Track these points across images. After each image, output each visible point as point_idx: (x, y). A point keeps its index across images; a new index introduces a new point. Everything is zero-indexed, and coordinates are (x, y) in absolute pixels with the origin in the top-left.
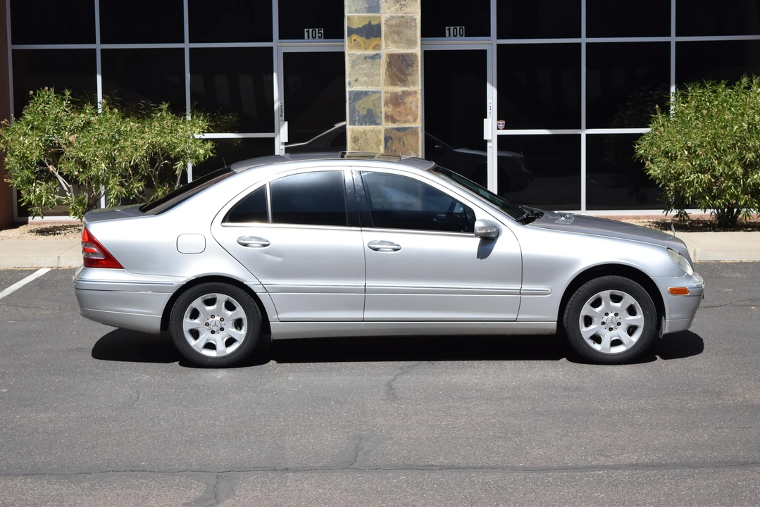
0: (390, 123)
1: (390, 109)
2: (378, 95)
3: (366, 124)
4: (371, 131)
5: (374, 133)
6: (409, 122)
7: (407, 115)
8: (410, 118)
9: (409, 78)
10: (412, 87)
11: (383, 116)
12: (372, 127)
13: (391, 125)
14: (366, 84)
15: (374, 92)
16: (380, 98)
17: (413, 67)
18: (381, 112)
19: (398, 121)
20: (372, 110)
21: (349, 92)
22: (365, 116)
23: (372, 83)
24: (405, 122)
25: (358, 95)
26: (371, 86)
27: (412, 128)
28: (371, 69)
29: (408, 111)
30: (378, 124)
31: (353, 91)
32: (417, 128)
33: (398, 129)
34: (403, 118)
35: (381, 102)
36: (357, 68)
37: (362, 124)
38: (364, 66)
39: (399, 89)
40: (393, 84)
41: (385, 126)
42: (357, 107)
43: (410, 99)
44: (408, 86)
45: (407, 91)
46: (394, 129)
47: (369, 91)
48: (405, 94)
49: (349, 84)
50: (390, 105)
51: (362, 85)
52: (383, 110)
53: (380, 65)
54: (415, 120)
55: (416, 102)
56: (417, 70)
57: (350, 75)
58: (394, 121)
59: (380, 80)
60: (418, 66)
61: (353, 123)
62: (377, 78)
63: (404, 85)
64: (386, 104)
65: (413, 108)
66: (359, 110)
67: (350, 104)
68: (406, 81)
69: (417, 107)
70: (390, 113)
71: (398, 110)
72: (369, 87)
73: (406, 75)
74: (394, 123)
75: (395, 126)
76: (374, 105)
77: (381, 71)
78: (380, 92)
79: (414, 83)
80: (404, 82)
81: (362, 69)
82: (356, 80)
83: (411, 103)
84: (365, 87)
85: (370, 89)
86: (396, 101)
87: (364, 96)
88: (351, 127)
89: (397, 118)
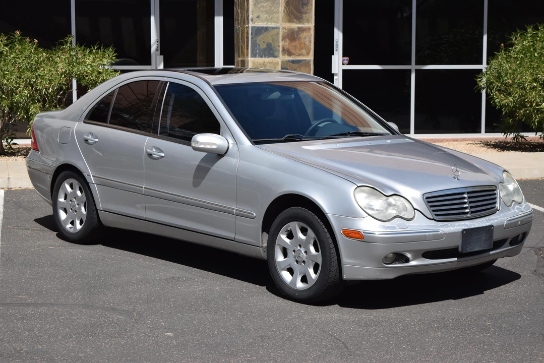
0: (287, 56)
1: (287, 44)
2: (277, 30)
3: (265, 57)
4: (270, 63)
5: (272, 65)
6: (303, 55)
7: (301, 49)
8: (304, 51)
9: (304, 15)
10: (307, 24)
11: (281, 49)
12: (271, 59)
13: (287, 58)
14: (267, 20)
15: (273, 28)
16: (278, 33)
17: (308, 6)
18: (279, 46)
19: (294, 54)
20: (271, 44)
21: (252, 27)
22: (265, 50)
23: (271, 20)
24: (300, 55)
25: (259, 31)
26: (271, 22)
27: (305, 60)
28: (271, 7)
29: (303, 46)
30: (276, 57)
31: (255, 27)
32: (310, 60)
33: (293, 62)
34: (298, 52)
35: (279, 37)
36: (259, 6)
37: (262, 57)
38: (265, 5)
39: (295, 26)
40: (290, 21)
41: (282, 58)
42: (258, 41)
43: (305, 34)
44: (303, 23)
45: (302, 27)
46: (289, 61)
47: (269, 27)
48: (301, 30)
49: (252, 20)
50: (287, 40)
51: (262, 21)
52: (281, 44)
53: (279, 4)
54: (308, 54)
55: (310, 38)
56: (311, 9)
57: (252, 12)
58: (290, 54)
59: (279, 17)
60: (312, 5)
61: (254, 55)
62: (276, 15)
63: (300, 22)
64: (283, 39)
65: (307, 43)
66: (259, 43)
67: (252, 38)
68: (301, 18)
69: (310, 42)
70: (286, 47)
71: (293, 44)
72: (269, 23)
73: (301, 13)
74: (290, 56)
75: (291, 58)
76: (273, 40)
77: (280, 9)
78: (279, 28)
79: (308, 21)
80: (299, 19)
81: (263, 7)
82: (258, 17)
83: (305, 38)
84: (265, 23)
85: (270, 25)
86: (292, 36)
87: (265, 31)
88: (253, 59)
89: (293, 51)
